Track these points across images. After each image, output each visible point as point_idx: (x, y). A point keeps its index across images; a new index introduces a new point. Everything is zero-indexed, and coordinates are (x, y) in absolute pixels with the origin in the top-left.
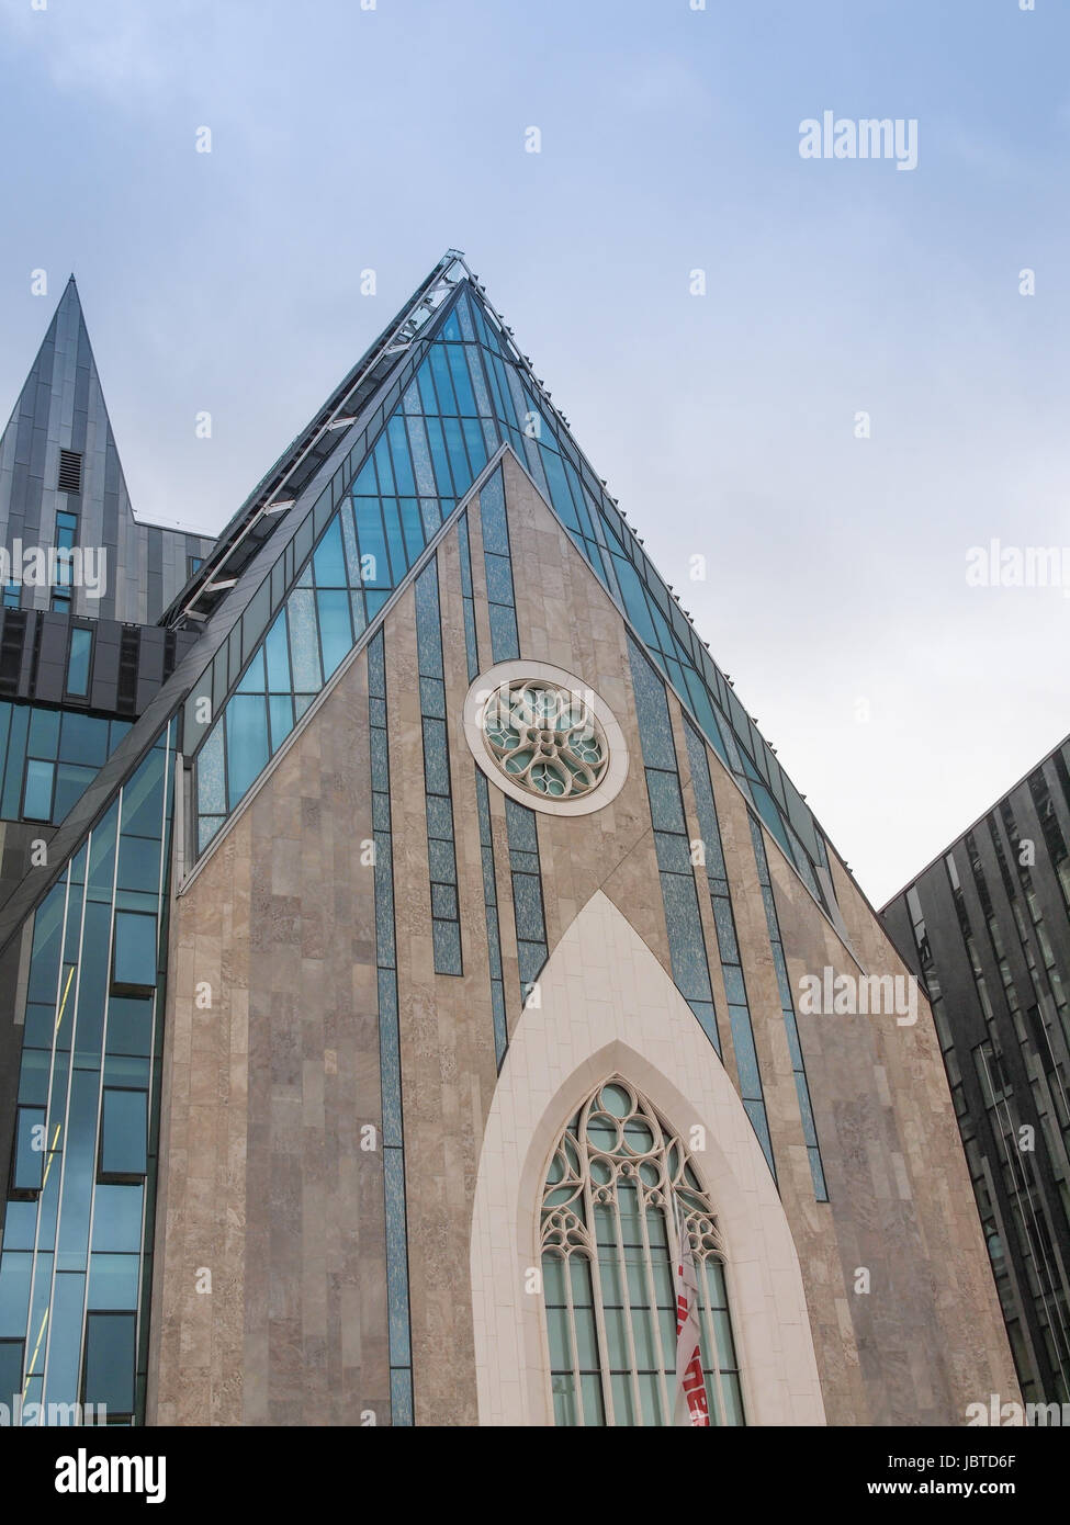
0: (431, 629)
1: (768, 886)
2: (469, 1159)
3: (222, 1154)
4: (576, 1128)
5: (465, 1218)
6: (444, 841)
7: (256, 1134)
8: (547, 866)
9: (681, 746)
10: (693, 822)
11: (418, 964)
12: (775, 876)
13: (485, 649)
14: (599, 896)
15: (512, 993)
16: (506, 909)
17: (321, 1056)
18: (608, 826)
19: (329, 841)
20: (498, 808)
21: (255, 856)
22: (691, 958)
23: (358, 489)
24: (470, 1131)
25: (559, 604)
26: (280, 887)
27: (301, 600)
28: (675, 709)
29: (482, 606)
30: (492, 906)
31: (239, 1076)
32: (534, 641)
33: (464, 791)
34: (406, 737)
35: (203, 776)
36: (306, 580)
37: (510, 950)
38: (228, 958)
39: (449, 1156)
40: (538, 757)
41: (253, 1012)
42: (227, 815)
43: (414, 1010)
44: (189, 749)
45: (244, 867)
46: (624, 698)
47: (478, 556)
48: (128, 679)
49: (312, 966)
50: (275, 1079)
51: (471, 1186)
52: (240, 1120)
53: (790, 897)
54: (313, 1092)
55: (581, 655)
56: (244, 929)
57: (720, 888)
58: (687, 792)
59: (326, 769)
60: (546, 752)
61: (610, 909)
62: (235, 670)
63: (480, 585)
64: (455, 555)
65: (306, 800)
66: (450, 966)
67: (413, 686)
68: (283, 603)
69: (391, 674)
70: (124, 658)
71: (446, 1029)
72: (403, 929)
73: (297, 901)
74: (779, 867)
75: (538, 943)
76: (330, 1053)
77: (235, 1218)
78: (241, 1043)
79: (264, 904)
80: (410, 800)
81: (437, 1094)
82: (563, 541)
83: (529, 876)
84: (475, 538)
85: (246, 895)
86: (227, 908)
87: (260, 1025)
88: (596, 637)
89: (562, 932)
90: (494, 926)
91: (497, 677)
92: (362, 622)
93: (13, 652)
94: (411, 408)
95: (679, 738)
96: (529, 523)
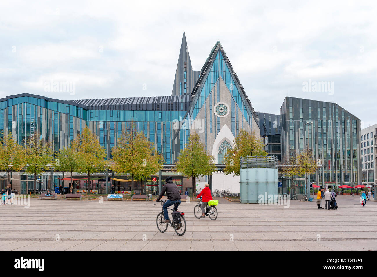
0: (211, 100)
1: (243, 122)
2: (212, 147)
4: (221, 144)
5: (212, 152)
6: (211, 121)
8: (221, 122)
9: (235, 108)
10: (236, 116)
11: (208, 132)
12: (244, 121)
13: (216, 101)
14: (225, 124)
15: (217, 134)
16: (216, 127)
18: (227, 118)
20: (216, 118)
22: (234, 129)
23: (206, 83)
24: (212, 145)
25: (224, 94)
27: (200, 97)
28: (235, 104)
29: (216, 96)
32: (221, 99)
33: (213, 116)
34: (208, 112)
36: (200, 95)
37: (216, 130)
39: (210, 147)
40: (221, 111)
43: (208, 136)
44: (190, 115)
46: (230, 104)
47: (216, 91)
48: (186, 107)
51: (212, 149)
53: (245, 122)
55: (226, 100)
57: (237, 122)
58: (235, 113)
60: (222, 111)
61: (226, 125)
62: (194, 106)
63: (216, 94)
64: (214, 91)
66: (211, 133)
67: (209, 107)
68: (198, 98)
69: (207, 106)
71: (211, 137)
72: (207, 130)
74: (244, 120)
75: (219, 130)
80: (208, 118)
81: (210, 143)
82: (225, 87)
83: (219, 124)
84: (216, 89)
88: (228, 97)
89: (221, 128)
90: (215, 128)
91: (217, 104)
92: (205, 100)
93: (176, 107)
94: (212, 71)
95: (235, 107)
96: (222, 85)
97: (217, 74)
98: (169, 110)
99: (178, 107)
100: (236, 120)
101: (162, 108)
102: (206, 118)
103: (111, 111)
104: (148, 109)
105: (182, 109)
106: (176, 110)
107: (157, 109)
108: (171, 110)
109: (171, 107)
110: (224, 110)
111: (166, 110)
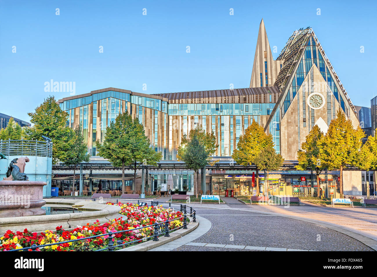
3: (285, 144)
6: (304, 114)
7: (288, 142)
8: (315, 115)
10: (332, 108)
11: (302, 126)
13: (310, 92)
14: (320, 117)
16: (311, 120)
17: (293, 135)
18: (322, 110)
19: (294, 116)
20: (310, 110)
21: (287, 118)
26: (289, 121)
28: (331, 94)
29: (310, 86)
30: (309, 120)
31: (286, 138)
32: (315, 89)
33: (307, 109)
34: (301, 104)
35: (282, 110)
36: (291, 86)
37: (311, 124)
38: (285, 128)
40: (315, 103)
41: (287, 132)
42: (285, 114)
43: (301, 131)
45: (286, 119)
46: (326, 95)
47: (310, 80)
49: (292, 128)
50: (289, 138)
52: (287, 141)
54: (292, 138)
56: (286, 125)
57: (334, 115)
58: (332, 105)
59: (293, 109)
61: (322, 119)
62: (285, 98)
63: (310, 84)
64: (307, 81)
65: (291, 112)
66: (305, 126)
67: (302, 98)
68: (289, 89)
69: (300, 97)
70: (274, 97)
71: (304, 132)
72: (300, 123)
73: (291, 122)
76: (294, 135)
77: (286, 148)
78: (286, 135)
79: (288, 122)
80: (301, 110)
81: (303, 138)
82: (320, 75)
83: (313, 117)
84: (310, 78)
85: (286, 122)
86: (285, 123)
87: (288, 133)
89: (316, 121)
90: (309, 122)
91: (311, 95)
92: (297, 91)
93: (265, 99)
94: (304, 58)
95: (332, 98)
96: (316, 74)
97: (310, 61)
98: (257, 102)
99: (266, 99)
100: (332, 112)
101: (249, 100)
102: (298, 111)
103: (195, 104)
104: (234, 102)
105: (271, 101)
106: (265, 102)
107: (244, 102)
108: (258, 102)
109: (258, 99)
110: (318, 102)
111: (254, 102)
